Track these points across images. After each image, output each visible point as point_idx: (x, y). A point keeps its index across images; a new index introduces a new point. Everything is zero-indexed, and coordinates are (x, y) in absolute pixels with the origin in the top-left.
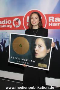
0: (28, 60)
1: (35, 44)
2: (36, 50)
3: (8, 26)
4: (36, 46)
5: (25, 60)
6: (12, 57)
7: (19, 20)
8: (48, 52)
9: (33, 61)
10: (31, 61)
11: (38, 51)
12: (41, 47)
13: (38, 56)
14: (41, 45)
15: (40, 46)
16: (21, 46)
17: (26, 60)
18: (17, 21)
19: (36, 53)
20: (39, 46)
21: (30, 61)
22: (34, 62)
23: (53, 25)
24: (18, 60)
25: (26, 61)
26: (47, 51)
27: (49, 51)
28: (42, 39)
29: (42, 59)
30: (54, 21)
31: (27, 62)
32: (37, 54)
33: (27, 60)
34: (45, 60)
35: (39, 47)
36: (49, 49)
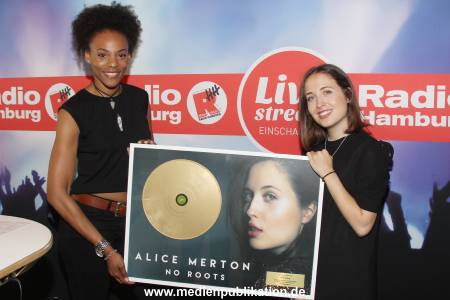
0: (219, 264)
1: (248, 189)
2: (251, 212)
3: (165, 113)
4: (252, 196)
5: (203, 264)
6: (139, 257)
7: (221, 91)
8: (305, 220)
9: (241, 266)
10: (234, 265)
11: (264, 217)
12: (273, 197)
13: (261, 242)
14: (276, 192)
15: (270, 196)
16: (182, 200)
17: (208, 263)
18: (211, 95)
19: (252, 228)
20: (265, 196)
21: (227, 265)
22: (246, 267)
23: (379, 123)
24: (170, 266)
25: (208, 269)
26: (302, 216)
27: (310, 214)
28: (278, 164)
29: (282, 250)
30: (382, 106)
31: (212, 271)
32: (261, 230)
33: (213, 263)
34: (294, 254)
35: (266, 201)
36: (312, 206)
